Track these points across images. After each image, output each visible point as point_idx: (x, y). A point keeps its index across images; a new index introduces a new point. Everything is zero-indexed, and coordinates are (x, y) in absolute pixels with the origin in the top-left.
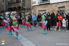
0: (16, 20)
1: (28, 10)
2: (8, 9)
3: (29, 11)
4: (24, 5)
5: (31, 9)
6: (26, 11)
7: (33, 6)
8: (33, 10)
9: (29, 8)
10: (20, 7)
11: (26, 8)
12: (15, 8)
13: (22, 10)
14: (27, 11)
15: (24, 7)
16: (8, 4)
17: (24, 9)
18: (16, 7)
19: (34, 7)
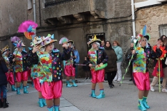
0: (48, 63)
1: (120, 25)
2: (47, 21)
3: (122, 29)
4: (104, 6)
5: (131, 21)
6: (109, 26)
7: (138, 9)
8: (139, 25)
9: (121, 15)
10: (87, 15)
11: (109, 15)
12: (71, 17)
13: (95, 26)
14: (115, 26)
15: (103, 15)
16: (46, 5)
17: (104, 20)
18: (75, 13)
19: (140, 12)
